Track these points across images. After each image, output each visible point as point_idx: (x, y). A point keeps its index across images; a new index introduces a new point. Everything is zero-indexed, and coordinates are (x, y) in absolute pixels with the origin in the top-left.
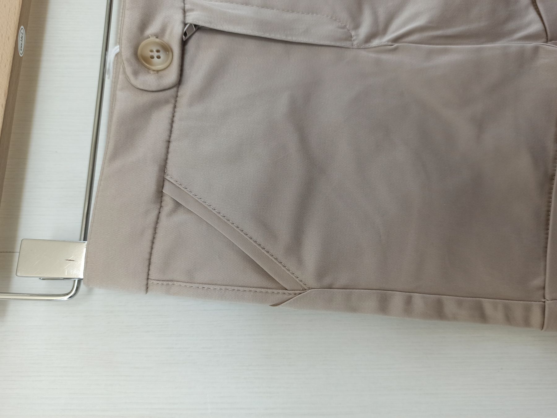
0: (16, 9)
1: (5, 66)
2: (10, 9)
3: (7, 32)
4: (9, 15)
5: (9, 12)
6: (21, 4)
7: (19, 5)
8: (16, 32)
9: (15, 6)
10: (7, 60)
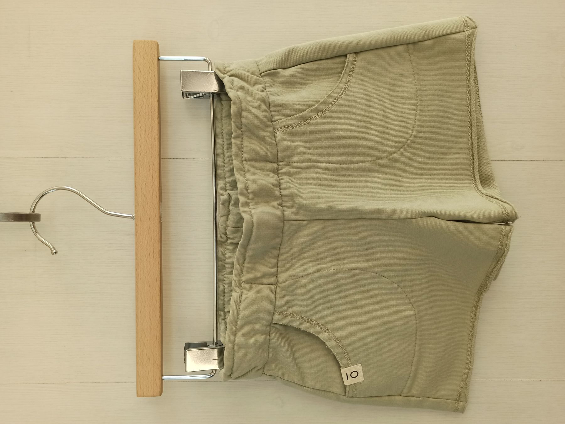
0: (156, 193)
1: (156, 235)
2: (153, 193)
3: (153, 210)
4: (153, 198)
5: (153, 195)
6: (159, 189)
7: (158, 189)
8: (159, 209)
9: (156, 191)
10: (157, 231)
